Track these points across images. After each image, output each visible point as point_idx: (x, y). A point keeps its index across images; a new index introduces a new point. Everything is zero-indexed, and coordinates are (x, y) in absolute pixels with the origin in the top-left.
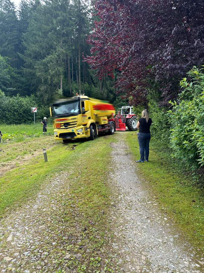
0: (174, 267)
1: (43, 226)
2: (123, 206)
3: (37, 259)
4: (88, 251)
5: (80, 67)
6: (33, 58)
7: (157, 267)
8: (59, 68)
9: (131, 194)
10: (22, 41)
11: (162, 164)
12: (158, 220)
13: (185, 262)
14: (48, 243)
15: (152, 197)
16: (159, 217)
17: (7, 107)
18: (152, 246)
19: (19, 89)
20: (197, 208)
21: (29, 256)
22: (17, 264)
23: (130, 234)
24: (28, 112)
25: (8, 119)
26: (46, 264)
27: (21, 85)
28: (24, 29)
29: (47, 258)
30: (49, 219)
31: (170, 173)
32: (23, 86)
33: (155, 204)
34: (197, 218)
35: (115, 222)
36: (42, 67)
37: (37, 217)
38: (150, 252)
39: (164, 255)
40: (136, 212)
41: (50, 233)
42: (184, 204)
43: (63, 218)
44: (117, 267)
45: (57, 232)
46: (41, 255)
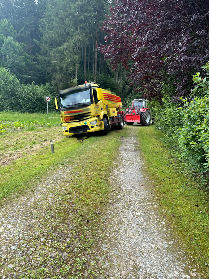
0: (162, 275)
1: (36, 220)
2: (121, 205)
3: (23, 254)
4: (75, 250)
5: (96, 56)
6: (49, 45)
7: (144, 274)
8: (75, 56)
9: (132, 193)
10: (39, 27)
11: (171, 163)
12: (155, 224)
13: (175, 272)
14: (36, 239)
15: (154, 198)
16: (157, 221)
17: (21, 94)
18: (143, 251)
19: (34, 77)
20: (199, 214)
21: (16, 250)
22: (2, 257)
23: (123, 236)
24: (41, 101)
25: (22, 108)
26: (30, 261)
27: (36, 73)
28: (41, 14)
29: (32, 254)
30: (43, 214)
31: (178, 173)
32: (38, 74)
33: (155, 206)
34: (198, 225)
35: (110, 222)
36: (58, 55)
37: (32, 211)
38: (140, 257)
39: (154, 262)
40: (134, 212)
41: (41, 228)
42: (186, 208)
43: (57, 213)
44: (102, 270)
45: (49, 228)
46: (27, 251)
